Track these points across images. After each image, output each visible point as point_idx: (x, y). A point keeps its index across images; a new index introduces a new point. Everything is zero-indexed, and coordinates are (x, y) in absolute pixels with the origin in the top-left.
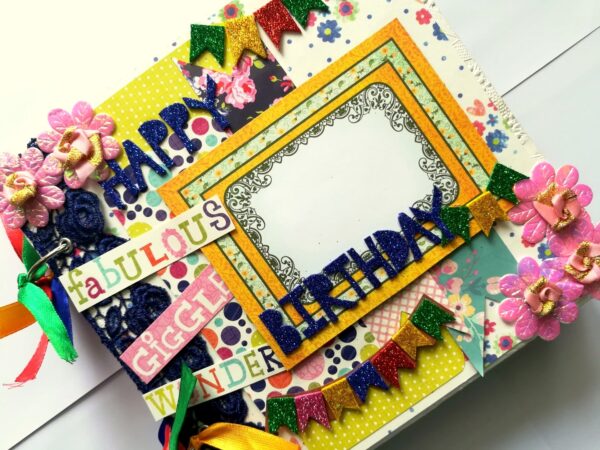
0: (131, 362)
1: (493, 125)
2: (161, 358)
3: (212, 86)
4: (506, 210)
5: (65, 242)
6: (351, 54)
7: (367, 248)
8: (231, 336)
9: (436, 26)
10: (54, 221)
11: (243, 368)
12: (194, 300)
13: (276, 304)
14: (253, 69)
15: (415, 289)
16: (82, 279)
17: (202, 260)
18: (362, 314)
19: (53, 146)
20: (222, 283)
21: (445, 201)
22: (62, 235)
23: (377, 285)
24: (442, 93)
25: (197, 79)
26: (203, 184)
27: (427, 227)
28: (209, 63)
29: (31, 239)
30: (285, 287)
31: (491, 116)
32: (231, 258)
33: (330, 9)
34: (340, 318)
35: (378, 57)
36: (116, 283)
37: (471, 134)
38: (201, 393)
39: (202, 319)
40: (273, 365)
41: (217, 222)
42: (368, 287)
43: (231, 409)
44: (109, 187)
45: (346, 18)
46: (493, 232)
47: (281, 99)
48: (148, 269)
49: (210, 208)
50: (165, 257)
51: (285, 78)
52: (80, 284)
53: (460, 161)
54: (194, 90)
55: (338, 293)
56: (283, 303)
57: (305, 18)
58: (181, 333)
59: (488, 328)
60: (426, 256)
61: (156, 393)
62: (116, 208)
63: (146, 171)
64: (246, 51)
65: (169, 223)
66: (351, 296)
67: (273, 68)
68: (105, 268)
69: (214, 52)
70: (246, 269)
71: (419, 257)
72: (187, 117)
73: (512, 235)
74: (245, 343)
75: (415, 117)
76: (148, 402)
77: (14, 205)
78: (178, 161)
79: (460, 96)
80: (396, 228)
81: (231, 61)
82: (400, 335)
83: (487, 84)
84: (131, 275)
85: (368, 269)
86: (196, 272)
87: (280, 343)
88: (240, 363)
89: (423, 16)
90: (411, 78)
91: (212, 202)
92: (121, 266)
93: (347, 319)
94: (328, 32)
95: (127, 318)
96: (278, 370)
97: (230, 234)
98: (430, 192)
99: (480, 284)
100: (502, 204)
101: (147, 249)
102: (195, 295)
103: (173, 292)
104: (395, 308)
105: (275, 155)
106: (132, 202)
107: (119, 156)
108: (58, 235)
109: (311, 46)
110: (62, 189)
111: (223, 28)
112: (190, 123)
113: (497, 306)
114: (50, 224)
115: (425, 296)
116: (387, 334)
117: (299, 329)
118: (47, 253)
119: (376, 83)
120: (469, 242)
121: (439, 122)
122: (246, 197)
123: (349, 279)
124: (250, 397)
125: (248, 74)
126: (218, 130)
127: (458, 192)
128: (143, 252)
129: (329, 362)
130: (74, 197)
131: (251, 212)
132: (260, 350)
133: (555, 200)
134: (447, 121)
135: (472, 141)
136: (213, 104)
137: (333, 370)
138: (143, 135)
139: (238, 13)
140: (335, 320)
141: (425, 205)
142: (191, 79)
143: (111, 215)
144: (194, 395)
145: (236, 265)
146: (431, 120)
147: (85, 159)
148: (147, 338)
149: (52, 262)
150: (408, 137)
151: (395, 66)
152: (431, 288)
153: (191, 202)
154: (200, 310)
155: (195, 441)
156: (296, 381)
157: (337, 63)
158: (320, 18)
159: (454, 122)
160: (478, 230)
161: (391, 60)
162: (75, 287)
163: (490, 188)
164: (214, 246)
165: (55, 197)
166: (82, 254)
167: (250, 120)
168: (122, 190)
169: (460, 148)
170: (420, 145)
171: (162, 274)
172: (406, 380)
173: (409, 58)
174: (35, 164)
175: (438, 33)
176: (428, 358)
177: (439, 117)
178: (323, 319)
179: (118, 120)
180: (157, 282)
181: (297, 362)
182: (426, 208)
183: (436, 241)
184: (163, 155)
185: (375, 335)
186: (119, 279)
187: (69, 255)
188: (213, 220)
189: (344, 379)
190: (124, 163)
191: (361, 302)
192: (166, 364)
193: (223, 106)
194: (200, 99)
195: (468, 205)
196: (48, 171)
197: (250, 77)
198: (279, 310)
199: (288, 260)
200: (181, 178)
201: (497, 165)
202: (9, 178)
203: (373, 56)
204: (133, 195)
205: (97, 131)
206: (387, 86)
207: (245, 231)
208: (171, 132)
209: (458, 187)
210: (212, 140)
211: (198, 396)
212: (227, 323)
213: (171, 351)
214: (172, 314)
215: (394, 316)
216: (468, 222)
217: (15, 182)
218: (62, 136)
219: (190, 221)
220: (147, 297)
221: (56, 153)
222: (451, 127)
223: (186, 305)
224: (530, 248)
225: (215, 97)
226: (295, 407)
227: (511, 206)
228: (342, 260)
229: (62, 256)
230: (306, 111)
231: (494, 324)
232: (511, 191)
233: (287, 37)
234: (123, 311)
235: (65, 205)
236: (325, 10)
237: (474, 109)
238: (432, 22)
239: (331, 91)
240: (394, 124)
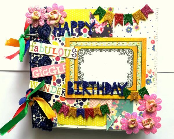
0: (33, 71)
1: (150, 78)
2: (40, 75)
3: (94, 23)
4: (139, 98)
5: (37, 34)
6: (130, 39)
7: (102, 84)
8: (59, 81)
9: (154, 46)
10: (38, 28)
11: (56, 90)
12: (56, 68)
13: (73, 81)
14: (106, 26)
15: (106, 101)
16: (35, 45)
17: (64, 60)
18: (90, 98)
19: (50, 11)
20: (65, 68)
21: (127, 86)
22: (38, 32)
23: (98, 94)
24: (144, 62)
25: (92, 19)
26: (76, 44)
27: (119, 89)
28: (97, 17)
29: (30, 28)
30: (78, 79)
31: (151, 75)
32: (71, 64)
34: (85, 95)
35: (136, 44)
36: (41, 52)
37: (144, 76)
38: (43, 89)
39: (55, 73)
40: (63, 94)
41: (73, 54)
42: (96, 93)
43: (47, 97)
44: (55, 29)
45: (136, 30)
46: (132, 101)
47: (107, 37)
48: (51, 54)
49: (74, 50)
50: (57, 54)
51: (111, 33)
52: (34, 46)
53: (137, 80)
54: (89, 21)
55: (88, 89)
56: (75, 82)
57: (126, 23)
58: (48, 73)
59: (116, 121)
60: (114, 95)
61: (33, 82)
62: (54, 35)
63: (66, 32)
64: (107, 21)
65: (63, 47)
66: (91, 92)
67: (110, 29)
68: (42, 46)
69: (100, 16)
70: (72, 69)
71: (112, 94)
72: (84, 26)
73: (136, 105)
74: (60, 85)
75: (134, 63)
76: (30, 83)
77: (32, 18)
78: (74, 35)
79: (148, 66)
80: (112, 85)
81: (102, 21)
82: (95, 108)
83: (156, 67)
84: (46, 52)
85: (99, 89)
86: (61, 62)
87: (68, 91)
88: (56, 89)
89: (153, 42)
90: (140, 54)
91: (76, 49)
92: (46, 49)
93: (86, 96)
94: (129, 30)
95: (39, 61)
96: (63, 96)
97: (74, 59)
98: (125, 82)
99: (122, 110)
100: (139, 97)
101: (54, 49)
102: (57, 67)
103: (53, 63)
104: (98, 102)
105: (97, 49)
106: (58, 36)
107: (62, 24)
108: (37, 32)
109: (123, 30)
110: (45, 22)
111: (106, 12)
112: (83, 28)
113: (121, 118)
114: (37, 28)
115: (107, 104)
116: (93, 106)
117: (74, 91)
118: (31, 34)
119: (131, 49)
120: (125, 99)
121: (139, 68)
122: (84, 53)
123: (93, 88)
124: (53, 97)
125: (104, 26)
126: (88, 34)
127: (131, 87)
128: (53, 49)
129: (76, 103)
130: (46, 26)
131: (82, 58)
132: (63, 89)
133: (151, 104)
134: (141, 69)
136: (91, 28)
137: (75, 105)
138: (71, 23)
139: (112, 11)
140: (84, 94)
142: (91, 18)
143: (51, 36)
144: (41, 88)
145: (71, 67)
146: (137, 66)
147: (54, 19)
148: (40, 68)
149: (31, 36)
150: (129, 66)
151: (138, 48)
152: (109, 103)
153: (71, 46)
154: (56, 71)
155: (34, 98)
156: (65, 101)
157: (126, 38)
158: (129, 25)
160: (130, 98)
161: (138, 46)
162: (32, 46)
163: (139, 91)
164: (69, 59)
165: (42, 23)
166: (39, 40)
167: (97, 37)
168: (58, 32)
169: (139, 77)
170: (130, 70)
171: (53, 57)
172: (90, 119)
173: (143, 49)
174: (43, 13)
175: (153, 48)
176: (98, 118)
177: (140, 67)
178: (81, 92)
179: (68, 16)
180: (51, 58)
181: (69, 97)
182: (122, 85)
183: (118, 94)
184: (72, 31)
185: (90, 104)
186: (43, 51)
187: (36, 38)
188: (73, 53)
189: (76, 109)
190: (62, 26)
191: (92, 95)
192: (40, 77)
193: (93, 30)
194: (89, 25)
195: (131, 91)
196: (45, 16)
198: (73, 83)
199: (83, 74)
200: (73, 39)
201: (145, 87)
202: (35, 12)
205: (62, 15)
206: (133, 51)
207: (78, 61)
208: (78, 27)
209: (132, 85)
210: (85, 36)
211: (42, 89)
212: (60, 78)
213: (43, 75)
214: (50, 67)
215: (97, 103)
216: (128, 95)
217: (36, 14)
218: (53, 11)
219: (68, 50)
220: (47, 60)
221: (49, 14)
222: (141, 71)
223: (54, 68)
224: (138, 111)
225: (93, 26)
226: (61, 107)
227: (141, 98)
228: (95, 83)
229: (34, 37)
230: (111, 44)
231: (118, 121)
232: (143, 95)
233: (119, 24)
234: (39, 59)
235: (43, 26)
236: (132, 24)
237: (149, 71)
238: (154, 44)
239: (120, 44)
240: (128, 61)
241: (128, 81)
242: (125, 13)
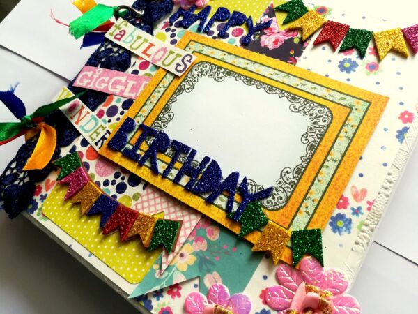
1: (353, 214)
2: (89, 83)
3: (266, 26)
7: (200, 161)
8: (112, 111)
9: (406, 130)
11: (94, 128)
12: (129, 81)
13: (140, 122)
14: (292, 39)
15: (186, 212)
16: (124, 28)
17: (154, 73)
18: (151, 182)
20: (143, 89)
21: (265, 202)
22: (145, 9)
23: (176, 181)
24: (352, 158)
25: (267, 17)
26: (201, 48)
27: (237, 197)
28: (281, 17)
30: (153, 123)
31: (359, 208)
32: (161, 85)
33: (364, 58)
34: (143, 167)
35: (349, 101)
36: (126, 42)
37: (333, 197)
39: (118, 91)
40: (100, 144)
41: (180, 66)
42: (173, 176)
45: (366, 71)
47: (280, 61)
48: (139, 51)
50: (149, 56)
51: (296, 57)
52: (119, 28)
53: (305, 199)
54: (259, 19)
55: (161, 158)
56: (142, 127)
58: (106, 85)
59: (174, 289)
60: (213, 207)
61: (68, 93)
62: (169, 22)
63: (198, 23)
65: (170, 47)
66: (161, 167)
67: (299, 48)
68: (133, 34)
69: (289, 16)
70: (157, 95)
71: (209, 202)
72: (240, 24)
73: (265, 277)
74: (109, 121)
75: (320, 148)
79: (361, 175)
80: (225, 175)
82: (144, 216)
83: (386, 192)
84: (133, 47)
85: (187, 170)
86: (146, 74)
88: (96, 125)
89: (406, 116)
90: (349, 130)
91: (192, 57)
92: (137, 40)
94: (347, 65)
95: (109, 58)
96: (97, 148)
97: (176, 76)
98: (266, 187)
99: (210, 266)
100: (287, 252)
101: (151, 45)
102: (131, 80)
103: (130, 70)
104: (165, 205)
105: (240, 75)
106: (176, 26)
109: (330, 61)
111: (308, 11)
112: (237, 27)
113: (197, 290)
115: (182, 222)
117: (127, 145)
119: (328, 109)
120: (241, 239)
121: (327, 167)
122: (204, 73)
123: (174, 161)
124: (77, 143)
125: (287, 38)
126: (240, 41)
127: (277, 209)
128: (148, 45)
131: (195, 81)
132: (107, 131)
134: (332, 172)
135: (327, 200)
136: (255, 31)
137: (106, 183)
138: (218, 10)
139: (324, 14)
140: (141, 165)
141: (254, 188)
142: (265, 14)
143: (164, 22)
145: (157, 89)
146: (325, 160)
148: (99, 71)
150: (302, 150)
151: (351, 115)
152: (189, 223)
153: (187, 49)
154: (124, 87)
156: (93, 164)
157: (327, 80)
158: (354, 55)
159: (335, 179)
160: (254, 242)
161: (354, 110)
163: (296, 235)
164: (165, 72)
166: (138, 22)
167: (256, 52)
168: (181, 19)
169: (316, 193)
170: (300, 162)
171: (139, 59)
173: (364, 121)
175: (401, 135)
176: (134, 250)
177: (332, 166)
178: (139, 155)
180: (133, 60)
182: (251, 190)
183: (228, 209)
184: (210, 24)
185: (139, 200)
186: (129, 43)
187: (135, 18)
188: (181, 63)
189: (101, 193)
190: (196, 12)
191: (160, 177)
192: (87, 87)
193: (258, 36)
194: (254, 25)
195: (270, 222)
197: (285, 40)
198: (137, 128)
199: (172, 117)
200: (200, 38)
203: (348, 98)
204: (180, 25)
206: (332, 117)
207: (181, 83)
208: (226, 22)
209: (282, 207)
210: (233, 41)
211: (71, 114)
212: (120, 106)
213: (95, 86)
214: (117, 75)
215: (159, 207)
216: (256, 230)
219: (175, 54)
220: (123, 60)
222: (329, 179)
223: (124, 79)
224: (261, 300)
225: (261, 30)
227: (289, 262)
228: (186, 149)
229: (135, 15)
231: (179, 295)
232: (302, 256)
233: (326, 46)
234: (112, 54)
236: (362, 56)
237: (357, 192)
238: (408, 125)
239: (304, 85)
240: (305, 136)
241: (276, 189)
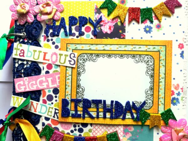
0: (16, 83)
1: (178, 95)
2: (25, 88)
3: (100, 20)
4: (162, 125)
5: (24, 34)
6: (150, 41)
7: (110, 104)
8: (50, 98)
9: (183, 52)
10: (26, 26)
11: (46, 110)
12: (47, 79)
13: (70, 99)
14: (117, 24)
15: (115, 127)
16: (21, 48)
17: (58, 69)
18: (93, 122)
19: (42, 3)
20: (59, 80)
21: (145, 108)
22: (25, 31)
23: (105, 117)
24: (169, 74)
25: (97, 14)
26: (75, 47)
27: (133, 111)
28: (105, 12)
29: (15, 26)
30: (76, 96)
31: (179, 92)
32: (67, 75)
33: (153, 23)
34: (86, 118)
35: (157, 48)
36: (29, 57)
37: (169, 93)
39: (45, 87)
40: (56, 116)
41: (71, 61)
42: (101, 116)
43: (34, 119)
44: (49, 27)
45: (157, 29)
46: (152, 128)
47: (118, 39)
48: (41, 60)
49: (72, 55)
50: (49, 60)
51: (124, 34)
52: (19, 49)
53: (159, 99)
54: (94, 17)
55: (91, 110)
56: (72, 100)
57: (144, 20)
58: (36, 86)
60: (126, 120)
61: (17, 98)
62: (45, 35)
63: (62, 30)
64: (118, 17)
65: (57, 51)
66: (94, 114)
67: (123, 28)
68: (30, 50)
69: (108, 10)
70: (69, 82)
71: (124, 118)
72: (86, 24)
73: (158, 134)
74: (52, 103)
75: (155, 75)
76: (12, 99)
77: (17, 12)
78: (73, 35)
79: (174, 79)
80: (124, 104)
81: (112, 16)
82: (100, 137)
83: (185, 81)
84: (35, 58)
85: (106, 110)
86: (54, 71)
87: (62, 111)
88: (47, 108)
89: (181, 46)
90: (163, 62)
91: (74, 54)
92: (34, 53)
93: (87, 120)
94: (148, 29)
95: (25, 69)
96: (56, 119)
97: (72, 68)
98: (143, 101)
100: (162, 122)
101: (45, 54)
102: (48, 78)
103: (43, 72)
104: (105, 128)
105: (103, 54)
106: (51, 37)
107: (58, 21)
108: (24, 30)
109: (139, 30)
110: (35, 18)
111: (117, 5)
112: (86, 26)
114: (24, 25)
115: (117, 131)
116: (96, 134)
117: (71, 112)
118: (17, 33)
119: (151, 56)
120: (143, 125)
121: (161, 82)
122: (85, 60)
123: (98, 109)
124: (42, 120)
125: (114, 24)
126: (92, 34)
127: (151, 108)
128: (43, 54)
129: (73, 128)
130: (36, 23)
131: (84, 66)
132: (55, 109)
133: (181, 134)
134: (164, 84)
135: (167, 95)
136: (97, 25)
137: (72, 131)
138: (69, 19)
139: (125, 4)
140: (84, 118)
141: (138, 104)
142: (96, 13)
143: (43, 36)
144: (27, 106)
145: (67, 78)
146: (159, 79)
148: (26, 80)
149: (16, 37)
150: (148, 79)
151: (161, 55)
152: (120, 131)
153: (68, 50)
154: (47, 83)
155: (17, 120)
156: (59, 126)
157: (143, 41)
158: (148, 23)
159: (166, 86)
160: (148, 124)
161: (161, 52)
162: (17, 49)
163: (162, 114)
164: (65, 68)
165: (31, 19)
166: (26, 41)
167: (104, 38)
168: (51, 31)
169: (162, 95)
170: (150, 85)
171: (44, 64)
173: (167, 55)
174: (32, 5)
175: (182, 55)
177: (162, 80)
178: (80, 115)
179: (65, 10)
180: (41, 66)
181: (63, 121)
182: (138, 105)
183: (133, 117)
184: (70, 30)
185: (93, 131)
186: (31, 56)
187: (22, 38)
188: (71, 60)
189: (73, 137)
190: (58, 24)
191: (96, 119)
192: (26, 91)
193: (99, 28)
194: (94, 21)
195: (151, 114)
196: (35, 10)
197: (114, 26)
198: (70, 102)
199: (83, 89)
200: (71, 40)
201: (170, 109)
202: (22, 3)
203: (156, 47)
204: (53, 35)
205: (57, 9)
206: (154, 59)
207: (77, 70)
208: (78, 25)
209: (152, 106)
210: (88, 36)
211: (28, 108)
212: (52, 93)
213: (30, 89)
214: (39, 78)
215: (103, 130)
216: (147, 119)
217: (22, 6)
218: (46, 2)
219: (64, 55)
220: (35, 68)
221: (40, 6)
222: (164, 86)
223: (44, 79)
225: (99, 24)
226: (53, 133)
227: (164, 125)
228: (100, 101)
229: (20, 37)
230: (123, 48)
232: (168, 120)
233: (134, 22)
234: (25, 66)
235: (32, 23)
236: (152, 22)
237: (175, 86)
238: (183, 50)
239: (135, 48)
240: (147, 72)
241: (147, 100)
242: (143, 6)
